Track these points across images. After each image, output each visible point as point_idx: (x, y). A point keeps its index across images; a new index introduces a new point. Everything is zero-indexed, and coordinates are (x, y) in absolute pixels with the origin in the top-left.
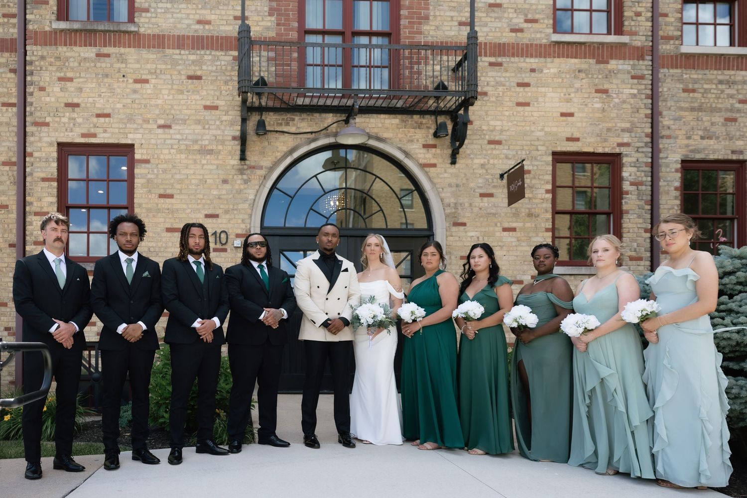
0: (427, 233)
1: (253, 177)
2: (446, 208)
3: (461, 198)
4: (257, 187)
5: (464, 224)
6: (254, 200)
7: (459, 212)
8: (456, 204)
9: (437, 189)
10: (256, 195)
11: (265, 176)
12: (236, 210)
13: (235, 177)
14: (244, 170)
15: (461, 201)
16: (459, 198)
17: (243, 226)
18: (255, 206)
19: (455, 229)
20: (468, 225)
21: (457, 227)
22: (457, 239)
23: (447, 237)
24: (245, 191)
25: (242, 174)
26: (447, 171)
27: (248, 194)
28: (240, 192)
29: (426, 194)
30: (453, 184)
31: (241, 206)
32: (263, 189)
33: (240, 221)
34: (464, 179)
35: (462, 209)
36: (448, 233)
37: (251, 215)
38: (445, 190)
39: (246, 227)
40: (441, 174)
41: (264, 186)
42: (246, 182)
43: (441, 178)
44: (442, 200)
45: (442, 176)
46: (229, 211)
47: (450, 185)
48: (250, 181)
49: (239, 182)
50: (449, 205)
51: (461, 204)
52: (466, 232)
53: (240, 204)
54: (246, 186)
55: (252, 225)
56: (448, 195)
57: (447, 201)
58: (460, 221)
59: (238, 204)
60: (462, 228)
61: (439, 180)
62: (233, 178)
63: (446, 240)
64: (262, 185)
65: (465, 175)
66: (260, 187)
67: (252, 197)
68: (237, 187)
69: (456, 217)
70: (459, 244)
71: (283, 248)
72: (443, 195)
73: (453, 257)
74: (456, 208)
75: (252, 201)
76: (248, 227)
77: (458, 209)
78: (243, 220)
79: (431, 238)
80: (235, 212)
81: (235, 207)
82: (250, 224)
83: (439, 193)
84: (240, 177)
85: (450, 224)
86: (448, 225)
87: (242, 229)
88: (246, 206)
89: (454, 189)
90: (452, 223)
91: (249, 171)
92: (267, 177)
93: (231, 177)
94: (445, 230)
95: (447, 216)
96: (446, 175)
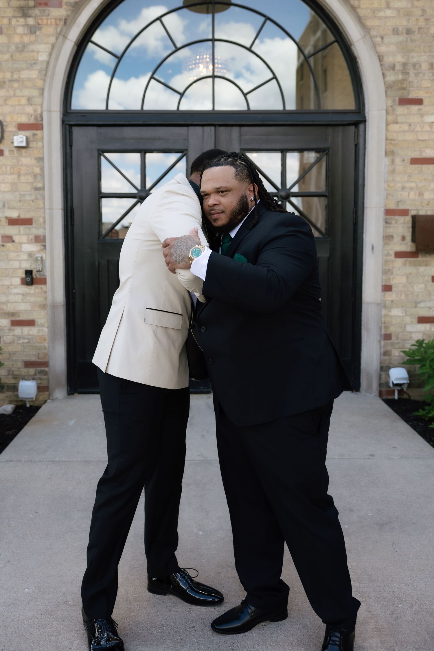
0: (355, 118)
1: (45, 21)
2: (387, 73)
3: (414, 54)
4: (52, 40)
5: (419, 102)
6: (48, 63)
7: (411, 79)
8: (405, 65)
9: (371, 38)
10: (50, 54)
11: (66, 20)
12: (17, 81)
13: (14, 21)
14: (29, 8)
15: (415, 60)
16: (412, 54)
17: (30, 109)
18: (49, 73)
19: (401, 110)
20: (425, 102)
21: (406, 107)
22: (406, 127)
23: (387, 124)
24: (31, 47)
25: (25, 15)
26: (392, 5)
27: (38, 52)
28: (22, 48)
29: (353, 48)
30: (401, 29)
31: (24, 75)
32: (63, 42)
33: (24, 101)
34: (422, 20)
35: (417, 75)
36: (390, 118)
37: (43, 90)
38: (386, 40)
39: (35, 111)
40: (380, 10)
41: (65, 37)
42: (32, 30)
43: (380, 18)
44: (380, 58)
45: (381, 14)
46: (4, 82)
47: (396, 31)
48: (40, 29)
49: (20, 30)
50: (393, 68)
51: (414, 65)
52: (422, 116)
53: (23, 69)
54: (33, 38)
55: (45, 107)
56: (393, 48)
57: (389, 60)
58: (413, 95)
59: (19, 70)
60: (414, 108)
61: (376, 23)
62: (10, 23)
63: (387, 130)
64: (63, 35)
65: (424, 11)
66: (57, 38)
67: (43, 57)
68: (17, 39)
69: (404, 89)
70: (409, 137)
71: (104, 147)
72: (382, 49)
73: (398, 161)
74: (405, 73)
75: (45, 65)
76: (39, 111)
77: (408, 73)
78: (29, 100)
79: (361, 126)
80: (16, 85)
81: (15, 76)
82: (42, 105)
83: (374, 46)
84: (22, 21)
85: (394, 101)
86: (390, 103)
87: (29, 115)
88: (34, 74)
89: (402, 38)
90: (397, 99)
91: (37, 11)
92: (68, 22)
93: (5, 21)
94: (385, 112)
95: (388, 87)
96: (388, 13)
